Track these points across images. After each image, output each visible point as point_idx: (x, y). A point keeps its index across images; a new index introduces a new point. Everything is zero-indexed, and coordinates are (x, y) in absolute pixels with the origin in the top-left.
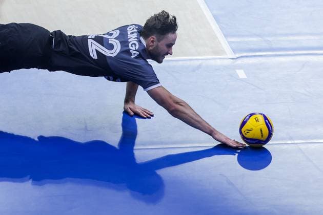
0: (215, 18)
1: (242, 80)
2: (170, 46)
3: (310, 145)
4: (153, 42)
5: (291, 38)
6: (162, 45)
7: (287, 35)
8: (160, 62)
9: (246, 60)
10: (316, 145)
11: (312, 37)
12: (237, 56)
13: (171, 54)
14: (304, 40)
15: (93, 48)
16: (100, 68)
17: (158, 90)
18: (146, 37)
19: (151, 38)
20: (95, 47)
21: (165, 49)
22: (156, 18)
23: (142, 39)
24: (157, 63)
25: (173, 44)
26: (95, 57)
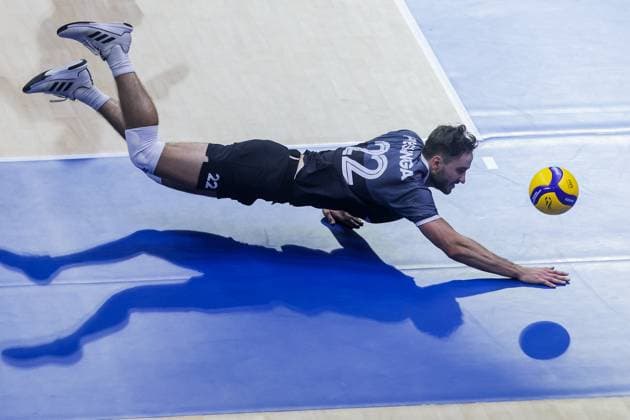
0: (453, 85)
1: (490, 171)
2: (462, 170)
3: (589, 265)
4: (437, 163)
5: (561, 111)
6: (450, 168)
7: (554, 107)
8: (447, 191)
9: (496, 144)
10: (596, 264)
11: (591, 110)
12: (485, 137)
13: (463, 182)
14: (581, 114)
15: (349, 168)
16: (356, 197)
17: (435, 224)
18: (428, 157)
19: (435, 158)
20: (351, 168)
21: (455, 175)
22: (444, 130)
23: (422, 158)
24: (441, 193)
25: (466, 169)
26: (350, 182)
